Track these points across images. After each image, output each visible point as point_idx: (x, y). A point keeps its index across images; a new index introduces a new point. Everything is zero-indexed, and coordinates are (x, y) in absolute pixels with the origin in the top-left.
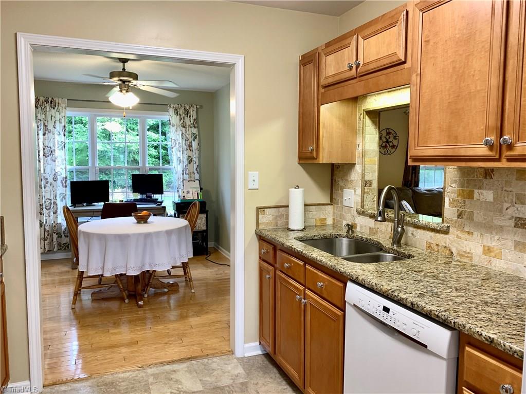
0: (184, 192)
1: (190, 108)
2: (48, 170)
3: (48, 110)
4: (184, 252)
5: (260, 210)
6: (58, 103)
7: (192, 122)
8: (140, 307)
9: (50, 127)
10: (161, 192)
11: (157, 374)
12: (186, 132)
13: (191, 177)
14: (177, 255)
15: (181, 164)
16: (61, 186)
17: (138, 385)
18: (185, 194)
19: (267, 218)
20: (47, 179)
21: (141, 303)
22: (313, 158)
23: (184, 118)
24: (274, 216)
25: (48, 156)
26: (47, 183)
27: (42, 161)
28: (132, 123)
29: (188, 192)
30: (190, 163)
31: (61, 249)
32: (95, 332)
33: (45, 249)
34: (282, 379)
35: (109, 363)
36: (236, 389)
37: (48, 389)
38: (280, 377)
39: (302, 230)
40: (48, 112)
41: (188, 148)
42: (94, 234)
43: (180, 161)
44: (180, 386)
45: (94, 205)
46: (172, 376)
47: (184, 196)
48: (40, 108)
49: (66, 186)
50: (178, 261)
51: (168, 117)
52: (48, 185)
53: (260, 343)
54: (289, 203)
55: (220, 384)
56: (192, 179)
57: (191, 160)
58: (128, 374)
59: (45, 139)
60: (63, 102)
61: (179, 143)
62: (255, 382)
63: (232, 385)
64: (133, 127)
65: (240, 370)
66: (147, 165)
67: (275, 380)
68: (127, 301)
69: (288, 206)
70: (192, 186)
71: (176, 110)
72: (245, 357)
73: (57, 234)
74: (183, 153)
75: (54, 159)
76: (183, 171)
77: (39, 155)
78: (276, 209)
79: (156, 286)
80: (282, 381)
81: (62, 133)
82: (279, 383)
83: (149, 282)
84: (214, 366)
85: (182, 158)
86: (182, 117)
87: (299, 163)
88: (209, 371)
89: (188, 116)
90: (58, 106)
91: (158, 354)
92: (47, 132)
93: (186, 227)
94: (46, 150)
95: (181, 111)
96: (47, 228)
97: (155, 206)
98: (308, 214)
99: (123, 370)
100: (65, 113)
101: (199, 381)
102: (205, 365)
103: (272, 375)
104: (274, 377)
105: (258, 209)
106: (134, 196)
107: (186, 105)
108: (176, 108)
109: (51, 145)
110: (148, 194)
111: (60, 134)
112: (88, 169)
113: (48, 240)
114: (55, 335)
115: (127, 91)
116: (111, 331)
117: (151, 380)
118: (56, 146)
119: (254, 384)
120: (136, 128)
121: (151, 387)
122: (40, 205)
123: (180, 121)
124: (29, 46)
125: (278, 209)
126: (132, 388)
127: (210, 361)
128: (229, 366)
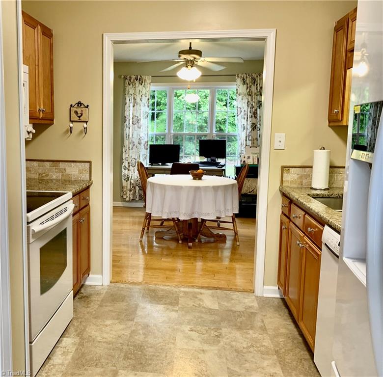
0: (245, 157)
1: (257, 77)
2: (135, 136)
3: (137, 85)
4: (229, 207)
5: (284, 169)
6: (145, 80)
7: (258, 90)
8: (190, 247)
9: (138, 100)
10: (223, 156)
11: (187, 292)
12: (252, 100)
13: (254, 143)
14: (222, 209)
15: (245, 131)
16: (143, 148)
17: (171, 295)
18: (246, 159)
19: (292, 176)
20: (134, 142)
21: (191, 244)
22: (338, 121)
23: (250, 87)
24: (299, 176)
25: (135, 124)
26: (134, 145)
27: (131, 128)
28: (220, 93)
29: (249, 157)
30: (253, 129)
31: (141, 199)
32: (151, 258)
33: (130, 198)
34: (289, 318)
35: (155, 278)
36: (246, 315)
37: (113, 284)
38: (289, 316)
39: (324, 190)
40: (137, 88)
41: (253, 116)
42: (157, 184)
43: (244, 128)
44: (201, 303)
45: (167, 165)
46: (198, 296)
47: (244, 161)
48: (131, 85)
49: (147, 149)
50: (223, 214)
51: (236, 86)
52: (135, 147)
53: (279, 289)
54: (313, 163)
55: (233, 309)
56: (254, 145)
57: (255, 127)
58: (166, 288)
59: (134, 110)
60: (148, 79)
61: (244, 111)
62: (264, 314)
63: (243, 312)
64: (221, 97)
65: (255, 304)
66: (214, 132)
67: (282, 317)
68: (180, 242)
69: (311, 167)
70: (254, 152)
71: (244, 79)
72: (263, 297)
73: (139, 187)
74: (247, 121)
75: (139, 126)
76: (246, 137)
77: (129, 123)
78: (301, 169)
79: (207, 235)
80: (288, 319)
81: (146, 104)
82: (285, 320)
83: (200, 230)
84: (234, 297)
85: (246, 125)
86: (249, 86)
87: (329, 126)
88: (229, 299)
89: (255, 84)
90: (145, 82)
91: (192, 280)
92: (135, 104)
93: (233, 185)
94: (134, 119)
95: (248, 80)
96: (132, 182)
97: (216, 168)
98: (337, 176)
99: (164, 284)
100: (150, 88)
101: (217, 303)
102: (227, 295)
103: (282, 314)
104: (282, 315)
105: (283, 168)
106: (200, 159)
107: (253, 75)
108: (243, 78)
109: (138, 115)
110: (212, 158)
111: (145, 106)
112: (165, 135)
113: (132, 191)
114: (125, 255)
115: (192, 67)
116: (162, 259)
117: (181, 294)
118: (142, 116)
119: (262, 315)
120: (224, 99)
121: (180, 298)
122: (128, 163)
123: (247, 89)
124: (111, 42)
125: (304, 169)
126: (167, 296)
127: (232, 294)
128: (246, 300)
